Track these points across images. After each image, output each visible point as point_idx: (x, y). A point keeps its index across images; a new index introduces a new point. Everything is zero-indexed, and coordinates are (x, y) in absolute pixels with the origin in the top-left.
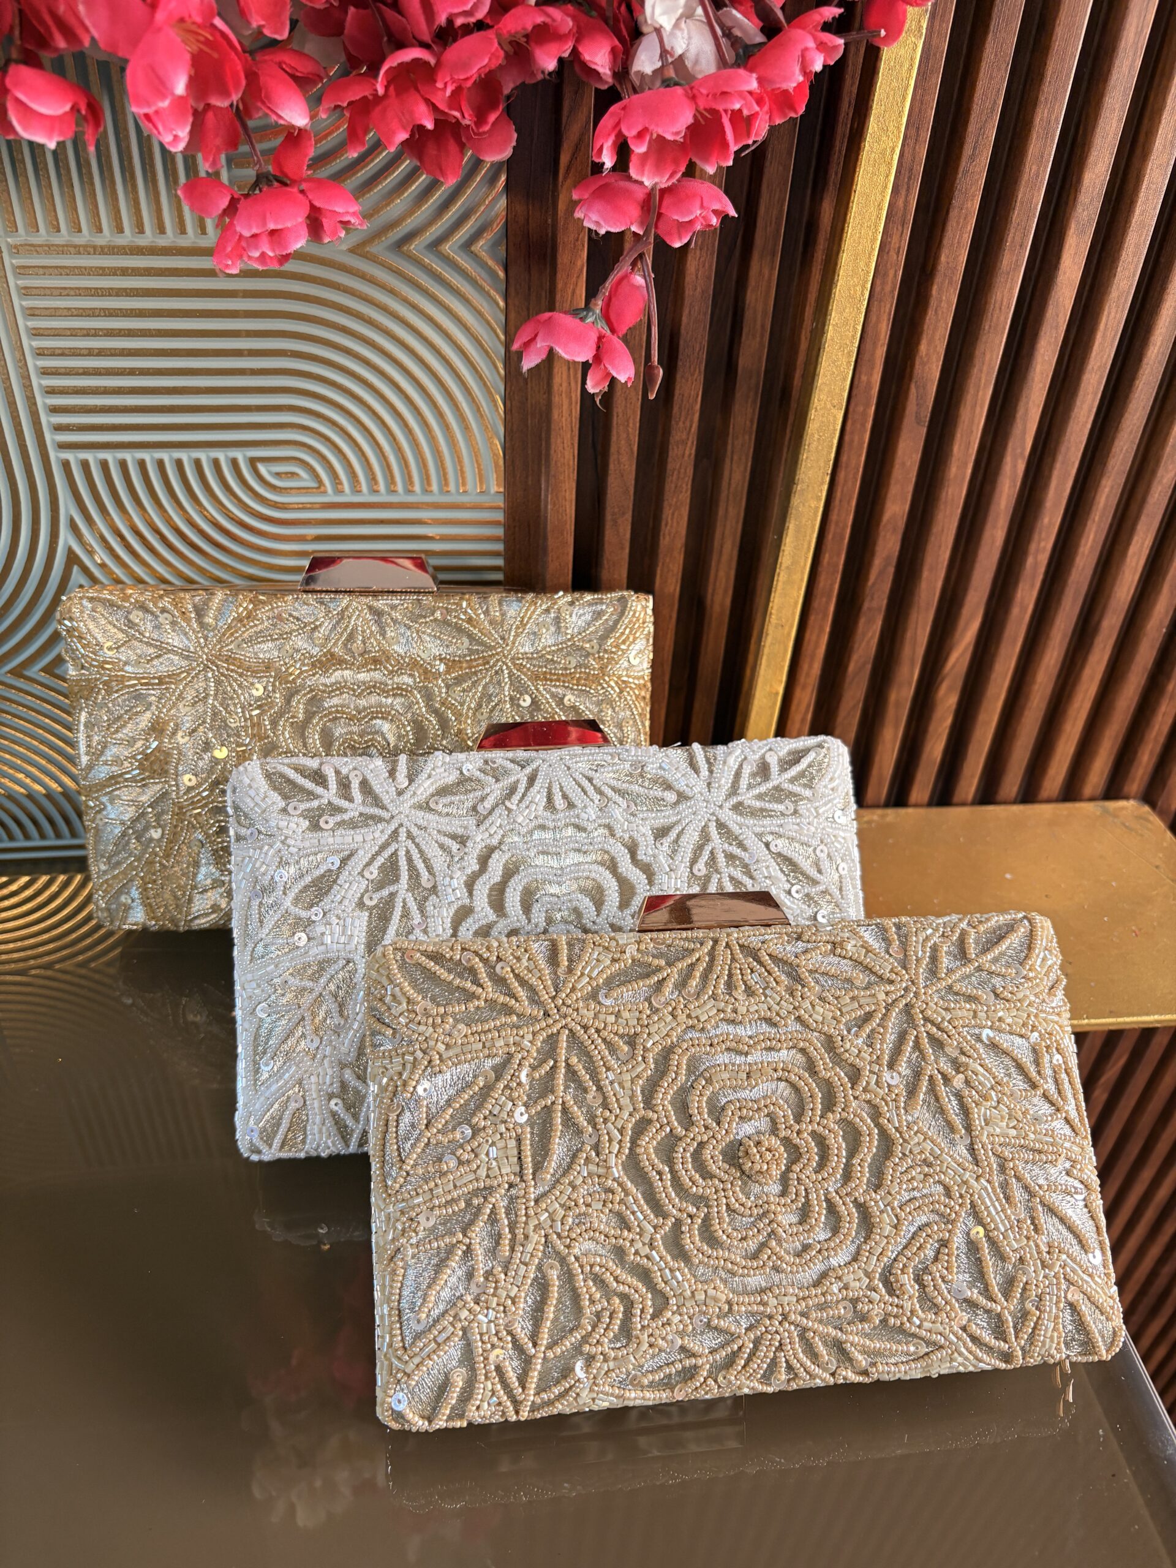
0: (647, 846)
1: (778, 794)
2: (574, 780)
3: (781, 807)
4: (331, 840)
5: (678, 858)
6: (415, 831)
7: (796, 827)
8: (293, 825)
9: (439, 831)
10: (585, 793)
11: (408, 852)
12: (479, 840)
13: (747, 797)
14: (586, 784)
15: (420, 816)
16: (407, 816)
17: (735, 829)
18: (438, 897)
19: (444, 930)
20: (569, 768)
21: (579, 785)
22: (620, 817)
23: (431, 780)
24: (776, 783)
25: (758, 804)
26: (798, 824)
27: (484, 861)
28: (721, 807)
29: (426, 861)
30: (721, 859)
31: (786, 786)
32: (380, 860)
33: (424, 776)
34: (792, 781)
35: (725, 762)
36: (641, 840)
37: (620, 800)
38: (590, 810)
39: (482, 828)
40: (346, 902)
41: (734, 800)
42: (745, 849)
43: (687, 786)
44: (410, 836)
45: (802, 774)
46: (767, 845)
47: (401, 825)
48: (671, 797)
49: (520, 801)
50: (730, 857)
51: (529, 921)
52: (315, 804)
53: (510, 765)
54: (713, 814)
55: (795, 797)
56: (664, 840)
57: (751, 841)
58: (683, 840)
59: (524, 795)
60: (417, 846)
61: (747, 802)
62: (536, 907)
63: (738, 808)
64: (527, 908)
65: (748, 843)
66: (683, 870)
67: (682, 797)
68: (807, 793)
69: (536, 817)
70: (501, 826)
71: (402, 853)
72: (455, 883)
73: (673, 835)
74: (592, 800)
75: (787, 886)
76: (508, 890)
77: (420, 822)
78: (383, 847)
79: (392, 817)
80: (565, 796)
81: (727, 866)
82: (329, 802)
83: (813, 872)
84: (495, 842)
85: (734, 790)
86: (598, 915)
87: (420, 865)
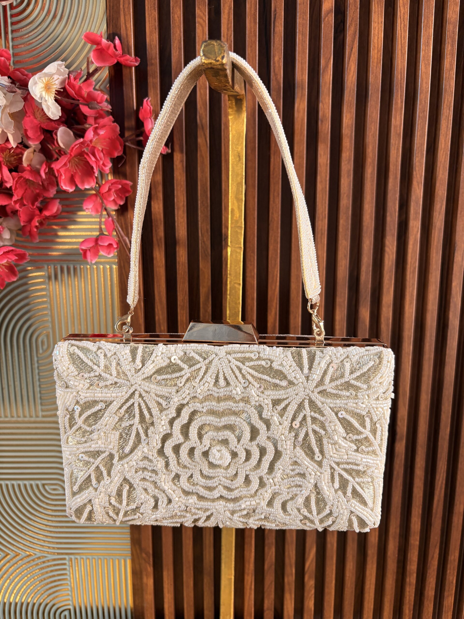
0: (268, 411)
1: (348, 386)
2: (232, 370)
3: (348, 394)
4: (100, 395)
5: (285, 418)
6: (144, 394)
7: (355, 405)
8: (81, 385)
9: (156, 394)
10: (236, 377)
11: (139, 405)
12: (176, 401)
13: (328, 386)
14: (237, 372)
15: (146, 385)
16: (140, 385)
17: (319, 404)
18: (154, 428)
19: (157, 444)
20: (230, 362)
21: (234, 374)
22: (254, 394)
23: (154, 365)
24: (347, 380)
25: (334, 392)
26: (356, 403)
27: (179, 411)
28: (313, 392)
29: (149, 409)
30: (309, 419)
31: (352, 382)
32: (125, 408)
33: (150, 362)
34: (357, 379)
35: (319, 364)
36: (265, 407)
37: (255, 384)
38: (238, 389)
39: (179, 394)
40: (107, 426)
41: (321, 388)
42: (323, 415)
43: (295, 377)
44: (141, 396)
45: (363, 375)
46: (336, 414)
47: (136, 390)
48: (284, 383)
49: (201, 380)
50: (314, 420)
51: (201, 442)
52: (92, 374)
53: (197, 357)
54: (308, 395)
55: (357, 389)
56: (277, 407)
57: (327, 411)
58: (289, 408)
59: (203, 377)
60: (144, 401)
61: (329, 390)
62: (205, 437)
63: (322, 393)
64: (200, 436)
65: (325, 412)
66: (287, 424)
67: (291, 383)
68: (365, 386)
69: (209, 390)
70: (189, 394)
71: (136, 405)
72: (163, 422)
73: (283, 405)
74: (240, 383)
75: (345, 435)
76: (191, 427)
77: (146, 389)
78: (127, 400)
79: (132, 385)
80: (226, 379)
81: (312, 424)
82: (100, 375)
83: (360, 428)
84: (185, 402)
85: (321, 382)
86: (237, 444)
87: (146, 412)
